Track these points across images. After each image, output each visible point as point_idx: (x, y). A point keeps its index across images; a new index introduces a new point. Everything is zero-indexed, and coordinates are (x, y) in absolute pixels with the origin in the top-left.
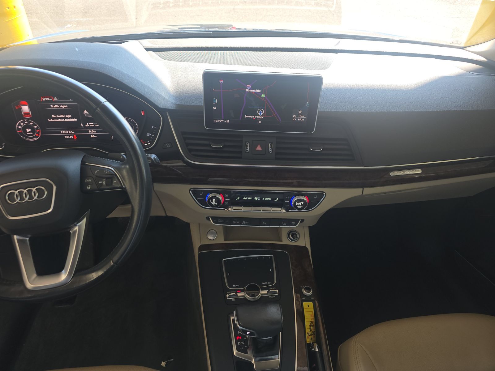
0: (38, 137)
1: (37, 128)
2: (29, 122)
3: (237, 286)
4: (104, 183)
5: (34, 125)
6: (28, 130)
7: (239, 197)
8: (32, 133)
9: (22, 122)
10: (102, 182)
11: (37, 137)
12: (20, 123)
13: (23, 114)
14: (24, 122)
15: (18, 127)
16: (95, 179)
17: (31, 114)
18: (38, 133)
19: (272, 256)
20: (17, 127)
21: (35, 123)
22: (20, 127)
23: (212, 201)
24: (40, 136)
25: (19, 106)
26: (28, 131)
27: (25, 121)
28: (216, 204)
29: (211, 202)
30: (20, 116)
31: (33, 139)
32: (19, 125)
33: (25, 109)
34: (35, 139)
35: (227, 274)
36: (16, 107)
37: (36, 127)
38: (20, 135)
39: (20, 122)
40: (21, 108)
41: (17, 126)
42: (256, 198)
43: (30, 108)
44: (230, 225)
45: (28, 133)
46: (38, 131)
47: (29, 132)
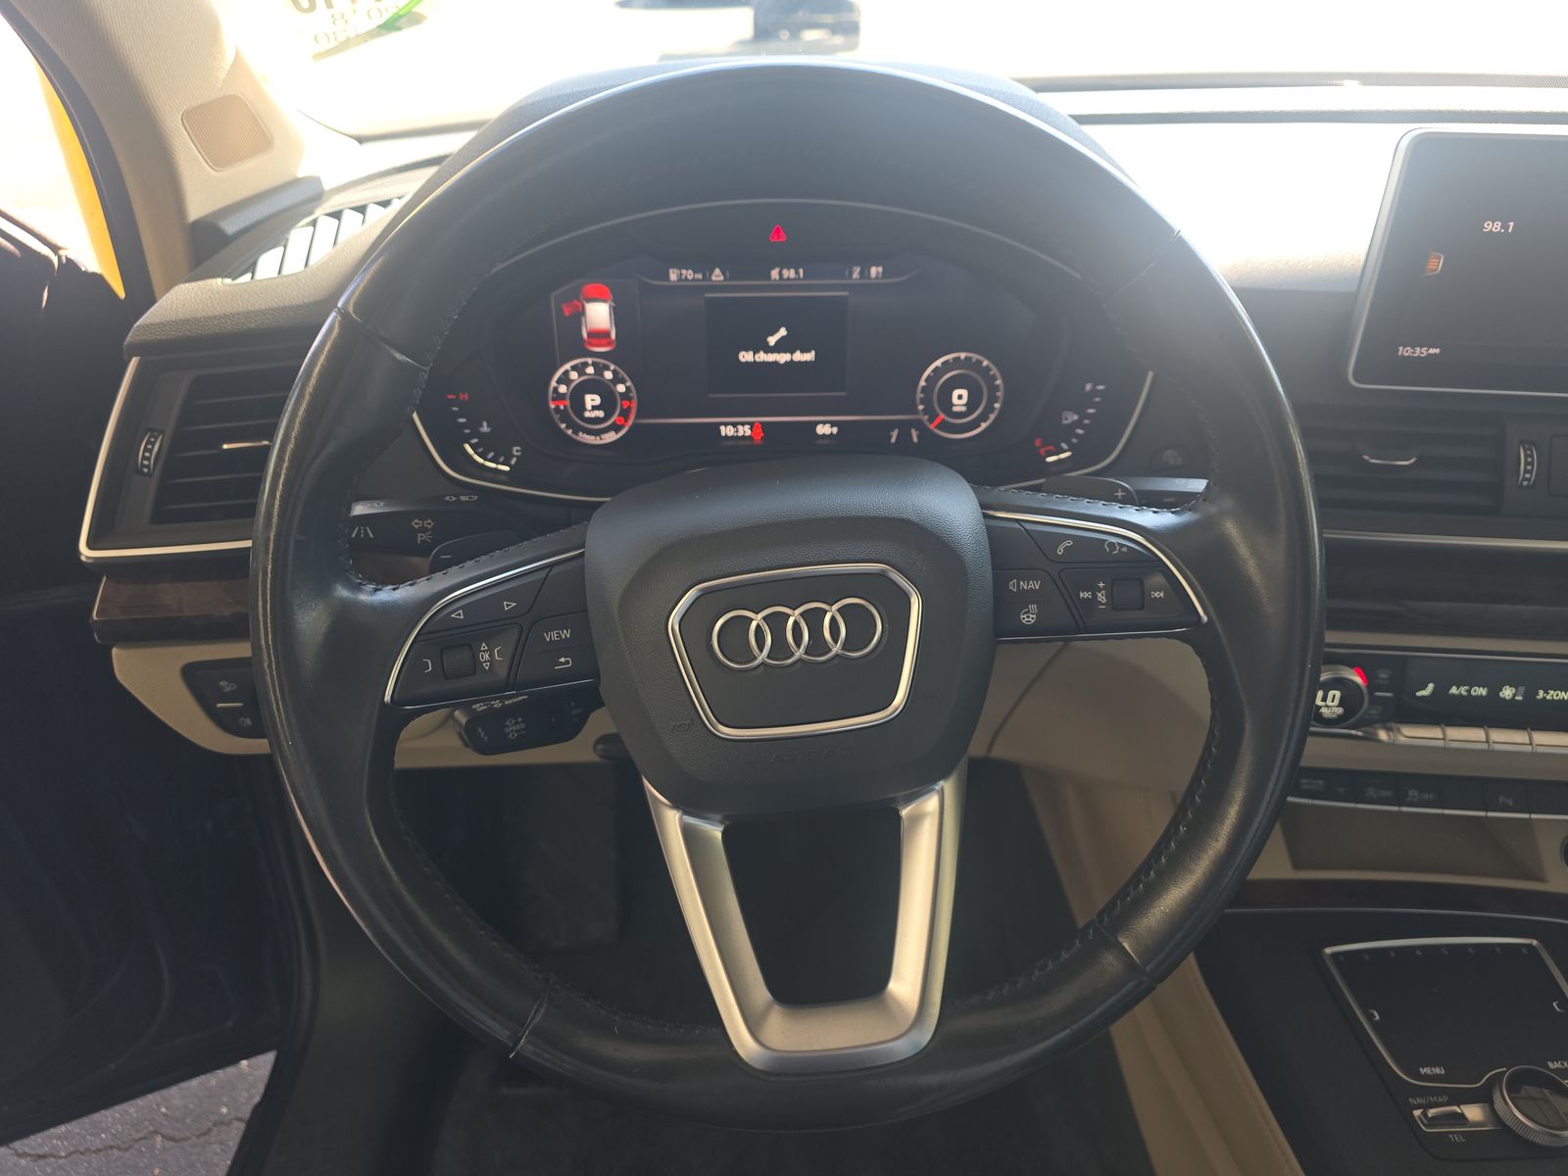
0: (623, 426)
1: (625, 396)
2: (600, 369)
3: (1437, 1071)
4: (1101, 597)
5: (617, 380)
6: (592, 400)
7: (1431, 686)
8: (600, 414)
9: (574, 368)
10: (1094, 596)
11: (616, 428)
12: (566, 373)
13: (585, 335)
14: (580, 369)
15: (556, 389)
16: (1059, 582)
17: (613, 335)
18: (625, 414)
19: (1535, 942)
20: (551, 389)
21: (622, 374)
22: (563, 389)
23: (1324, 699)
24: (631, 422)
25: (576, 302)
26: (589, 406)
27: (586, 365)
28: (1340, 711)
29: (1319, 702)
30: (576, 345)
31: (603, 436)
32: (559, 382)
33: (599, 314)
34: (610, 437)
35: (1370, 1017)
36: (564, 306)
37: (621, 388)
38: (558, 422)
39: (567, 366)
40: (582, 312)
41: (553, 384)
42: (1507, 693)
43: (617, 314)
44: (1352, 805)
45: (587, 414)
46: (626, 404)
47: (594, 408)
